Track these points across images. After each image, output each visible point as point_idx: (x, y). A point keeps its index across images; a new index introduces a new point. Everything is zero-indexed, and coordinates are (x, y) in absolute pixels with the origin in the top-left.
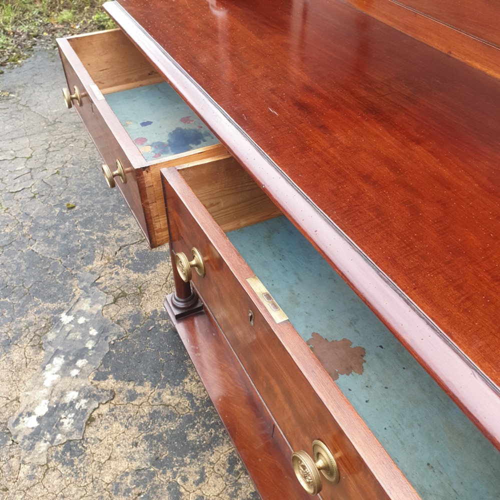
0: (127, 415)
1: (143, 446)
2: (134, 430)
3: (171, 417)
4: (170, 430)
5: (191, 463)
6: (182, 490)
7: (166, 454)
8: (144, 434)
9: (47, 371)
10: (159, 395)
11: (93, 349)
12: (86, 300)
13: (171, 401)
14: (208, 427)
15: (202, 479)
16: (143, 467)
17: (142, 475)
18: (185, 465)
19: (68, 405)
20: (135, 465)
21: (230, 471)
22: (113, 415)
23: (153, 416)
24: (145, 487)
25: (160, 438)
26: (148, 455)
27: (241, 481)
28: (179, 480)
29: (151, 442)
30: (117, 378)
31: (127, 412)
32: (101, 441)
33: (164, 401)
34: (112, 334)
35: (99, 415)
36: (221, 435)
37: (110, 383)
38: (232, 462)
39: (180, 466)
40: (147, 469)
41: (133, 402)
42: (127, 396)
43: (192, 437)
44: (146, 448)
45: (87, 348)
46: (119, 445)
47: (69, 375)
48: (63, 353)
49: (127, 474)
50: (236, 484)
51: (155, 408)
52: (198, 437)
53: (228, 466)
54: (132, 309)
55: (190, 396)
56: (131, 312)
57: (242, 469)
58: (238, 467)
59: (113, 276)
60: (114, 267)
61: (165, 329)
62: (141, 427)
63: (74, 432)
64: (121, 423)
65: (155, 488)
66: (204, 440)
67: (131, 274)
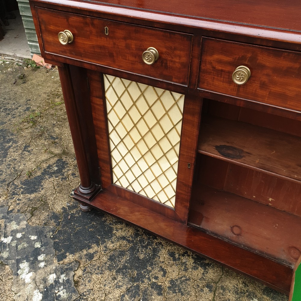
0: (96, 267)
1: (120, 277)
2: (107, 273)
3: (122, 253)
4: (127, 260)
5: (153, 268)
6: (160, 284)
7: (135, 272)
8: (115, 271)
9: (21, 274)
10: (106, 247)
11: (42, 246)
12: (11, 223)
13: (115, 246)
14: (146, 247)
15: (165, 273)
16: (129, 287)
17: (132, 291)
18: (151, 271)
19: (54, 284)
20: (124, 288)
21: (174, 259)
22: (88, 272)
23: (111, 259)
24: (139, 295)
25: (125, 267)
26: (126, 280)
27: (184, 261)
28: (154, 280)
29: (123, 272)
30: (72, 253)
31: (94, 266)
32: (92, 289)
33: (111, 248)
34: (47, 232)
35: (79, 277)
36: (156, 247)
37: (70, 258)
38: (172, 255)
39: (148, 273)
40: (132, 286)
41: (94, 259)
42: (87, 258)
43: (142, 256)
44: (122, 277)
45: (37, 248)
46: (105, 285)
47: (40, 268)
48: (24, 259)
49: (123, 296)
50: (183, 264)
51: (109, 254)
52: (145, 254)
53: (172, 258)
54: (47, 214)
55: (123, 238)
56: (48, 215)
57: (179, 255)
58: (177, 256)
59: (18, 202)
60: (14, 197)
61: (79, 214)
62: (110, 269)
63: (71, 296)
64: (96, 274)
65: (145, 292)
66: (149, 254)
67: (29, 196)
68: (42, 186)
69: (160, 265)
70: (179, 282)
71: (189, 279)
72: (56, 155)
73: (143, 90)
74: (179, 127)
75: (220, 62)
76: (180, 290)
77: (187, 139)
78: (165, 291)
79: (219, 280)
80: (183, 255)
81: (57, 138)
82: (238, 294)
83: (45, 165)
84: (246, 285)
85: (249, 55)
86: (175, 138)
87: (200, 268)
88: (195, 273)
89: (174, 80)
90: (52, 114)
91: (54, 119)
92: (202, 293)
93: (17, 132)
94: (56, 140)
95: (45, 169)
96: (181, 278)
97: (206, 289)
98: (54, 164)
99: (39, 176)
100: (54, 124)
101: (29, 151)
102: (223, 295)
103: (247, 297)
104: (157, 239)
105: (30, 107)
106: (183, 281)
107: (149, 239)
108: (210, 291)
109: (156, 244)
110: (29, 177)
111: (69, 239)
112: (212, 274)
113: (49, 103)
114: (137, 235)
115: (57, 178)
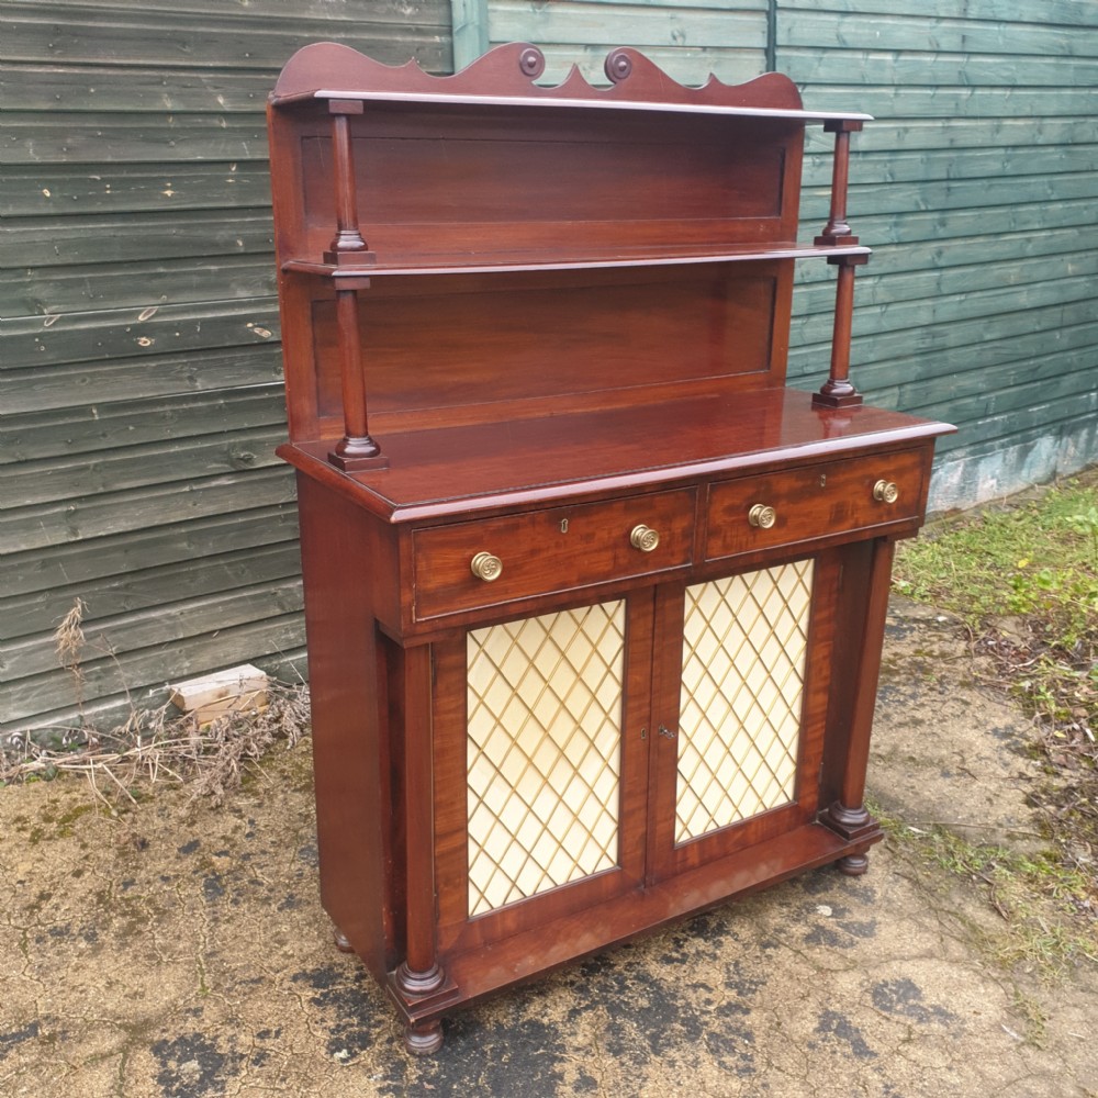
0: (623, 1084)
1: (673, 1053)
2: (649, 1070)
3: (615, 1029)
4: (638, 1027)
5: (684, 998)
6: (724, 1003)
7: (678, 1026)
8: (652, 1056)
10: (578, 1049)
13: (587, 1033)
14: (624, 988)
15: (705, 987)
16: (705, 1047)
17: (717, 1046)
18: (689, 1004)
20: (704, 1056)
21: (682, 961)
23: (616, 1050)
24: (733, 1040)
25: (654, 1038)
26: (686, 1045)
27: (693, 951)
28: (712, 1007)
29: (663, 1045)
33: (587, 1041)
36: (634, 973)
38: (668, 960)
39: (691, 1009)
40: (706, 1042)
41: (598, 1080)
42: (588, 1090)
43: (644, 1003)
44: (674, 1050)
46: (679, 1084)
49: (721, 1064)
50: (699, 955)
51: (603, 1050)
52: (641, 995)
53: (677, 964)
55: (575, 1012)
57: (677, 952)
58: (675, 955)
61: (433, 1066)
62: (641, 1062)
64: (640, 1088)
65: (730, 1029)
66: (646, 990)
70: (735, 977)
71: (737, 962)
72: (125, 1051)
73: (548, 628)
74: (618, 667)
76: (753, 983)
78: (744, 1003)
79: (761, 927)
82: (799, 920)
83: (147, 1088)
87: (722, 938)
88: (728, 949)
92: (774, 959)
95: (166, 1092)
96: (728, 970)
97: (769, 952)
98: (163, 1064)
102: (791, 937)
103: (808, 912)
104: (615, 965)
106: (737, 970)
107: (606, 975)
108: (776, 947)
109: (627, 970)
112: (742, 931)
114: (583, 989)
115: (244, 1073)
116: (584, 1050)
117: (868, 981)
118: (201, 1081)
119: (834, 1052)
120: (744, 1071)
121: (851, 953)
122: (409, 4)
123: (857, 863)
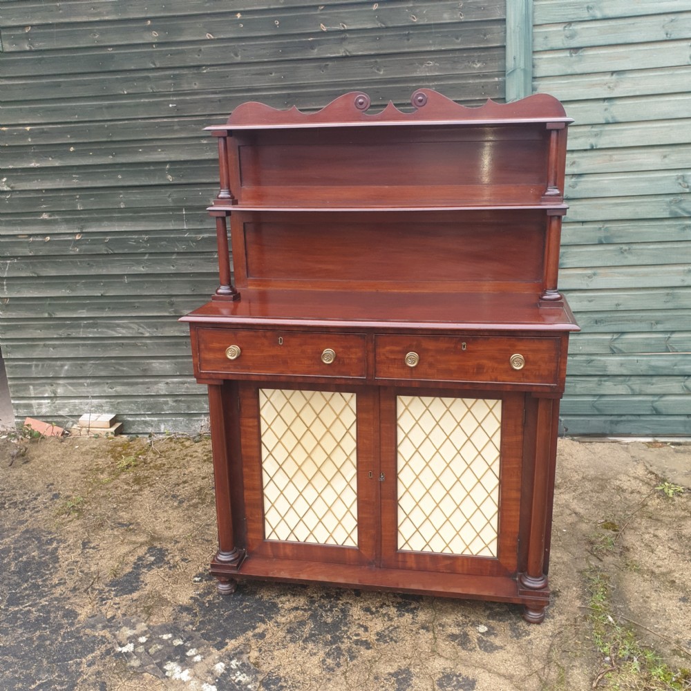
0: (274, 644)
1: (311, 646)
2: (292, 646)
3: (302, 623)
4: (312, 628)
5: (349, 628)
6: (364, 639)
7: (329, 637)
8: (301, 641)
9: (172, 676)
10: (277, 622)
11: (185, 642)
12: (121, 630)
13: (289, 619)
14: (330, 610)
15: (366, 629)
16: (327, 651)
17: (333, 653)
18: (347, 631)
19: (225, 672)
20: (321, 654)
21: (372, 613)
22: (265, 651)
23: (290, 631)
24: (344, 655)
25: (312, 635)
26: (321, 645)
27: (384, 612)
28: (355, 638)
29: (312, 640)
30: (234, 637)
31: (271, 643)
32: (281, 665)
33: (284, 622)
34: (184, 627)
35: (256, 658)
36: (343, 607)
37: (232, 644)
38: (367, 610)
39: (345, 633)
40: (330, 649)
41: (267, 637)
42: (257, 638)
43: (329, 620)
44: (313, 644)
45: (179, 646)
46: (295, 658)
47: (197, 663)
48: (166, 661)
49: (324, 661)
50: (384, 615)
51: (285, 628)
52: (333, 617)
53: (368, 613)
54: (172, 609)
55: (297, 609)
56: (174, 610)
57: (376, 608)
58: (374, 609)
59: (116, 606)
60: (106, 603)
61: (218, 599)
62: (293, 640)
63: (256, 677)
64: (278, 649)
65: (349, 650)
66: (338, 616)
67: (129, 596)
68: (143, 582)
69: (357, 622)
70: (387, 632)
71: (398, 627)
72: (142, 544)
73: (308, 398)
74: (353, 431)
75: (392, 352)
76: (391, 639)
77: (365, 441)
78: (373, 645)
79: (434, 619)
80: (381, 607)
81: (131, 524)
82: (460, 626)
83: (132, 559)
84: (466, 617)
85: (415, 343)
86: (350, 444)
87: (407, 614)
88: (402, 620)
89: (352, 374)
90: (103, 497)
91: (110, 502)
92: (419, 635)
93: (57, 528)
94: (131, 527)
95: (135, 563)
96: (388, 628)
97: (421, 631)
98: (146, 554)
99: (130, 573)
100: (115, 508)
101: (94, 548)
102: (443, 631)
103: (471, 625)
104: (340, 600)
105: (59, 494)
106: (392, 630)
107: (330, 602)
108: (428, 631)
109: (342, 604)
110: (115, 576)
111: (220, 626)
112: (422, 616)
113: (90, 482)
114: (312, 602)
115: (162, 569)
116: (278, 624)
117: (451, 669)
118: (147, 565)
119: (383, 687)
120: (329, 669)
121: (463, 653)
122: (478, 61)
123: (533, 615)
